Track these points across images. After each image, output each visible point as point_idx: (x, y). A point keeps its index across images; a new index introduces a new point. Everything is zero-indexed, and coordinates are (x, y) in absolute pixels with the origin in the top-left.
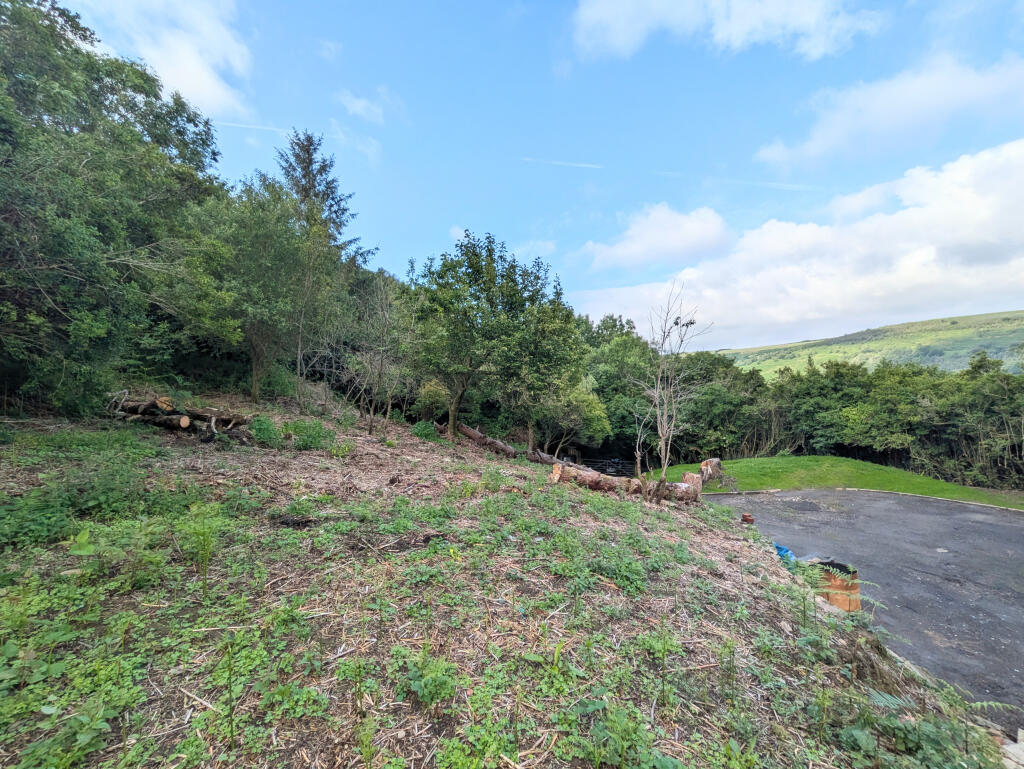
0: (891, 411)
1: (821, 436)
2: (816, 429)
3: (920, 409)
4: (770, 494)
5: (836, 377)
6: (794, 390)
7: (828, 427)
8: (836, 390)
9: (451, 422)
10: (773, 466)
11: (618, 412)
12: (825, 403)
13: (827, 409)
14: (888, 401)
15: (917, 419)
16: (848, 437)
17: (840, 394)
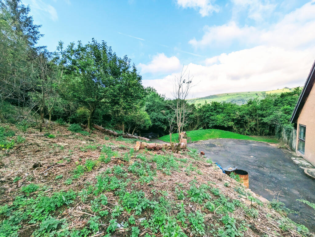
0: (229, 116)
1: (211, 123)
2: (210, 121)
3: (236, 115)
4: (200, 142)
5: (215, 106)
6: (204, 110)
7: (213, 121)
8: (215, 110)
9: (89, 123)
10: (199, 133)
11: (153, 118)
12: (212, 114)
13: (213, 116)
14: (228, 113)
15: (235, 118)
16: (218, 123)
17: (216, 111)
